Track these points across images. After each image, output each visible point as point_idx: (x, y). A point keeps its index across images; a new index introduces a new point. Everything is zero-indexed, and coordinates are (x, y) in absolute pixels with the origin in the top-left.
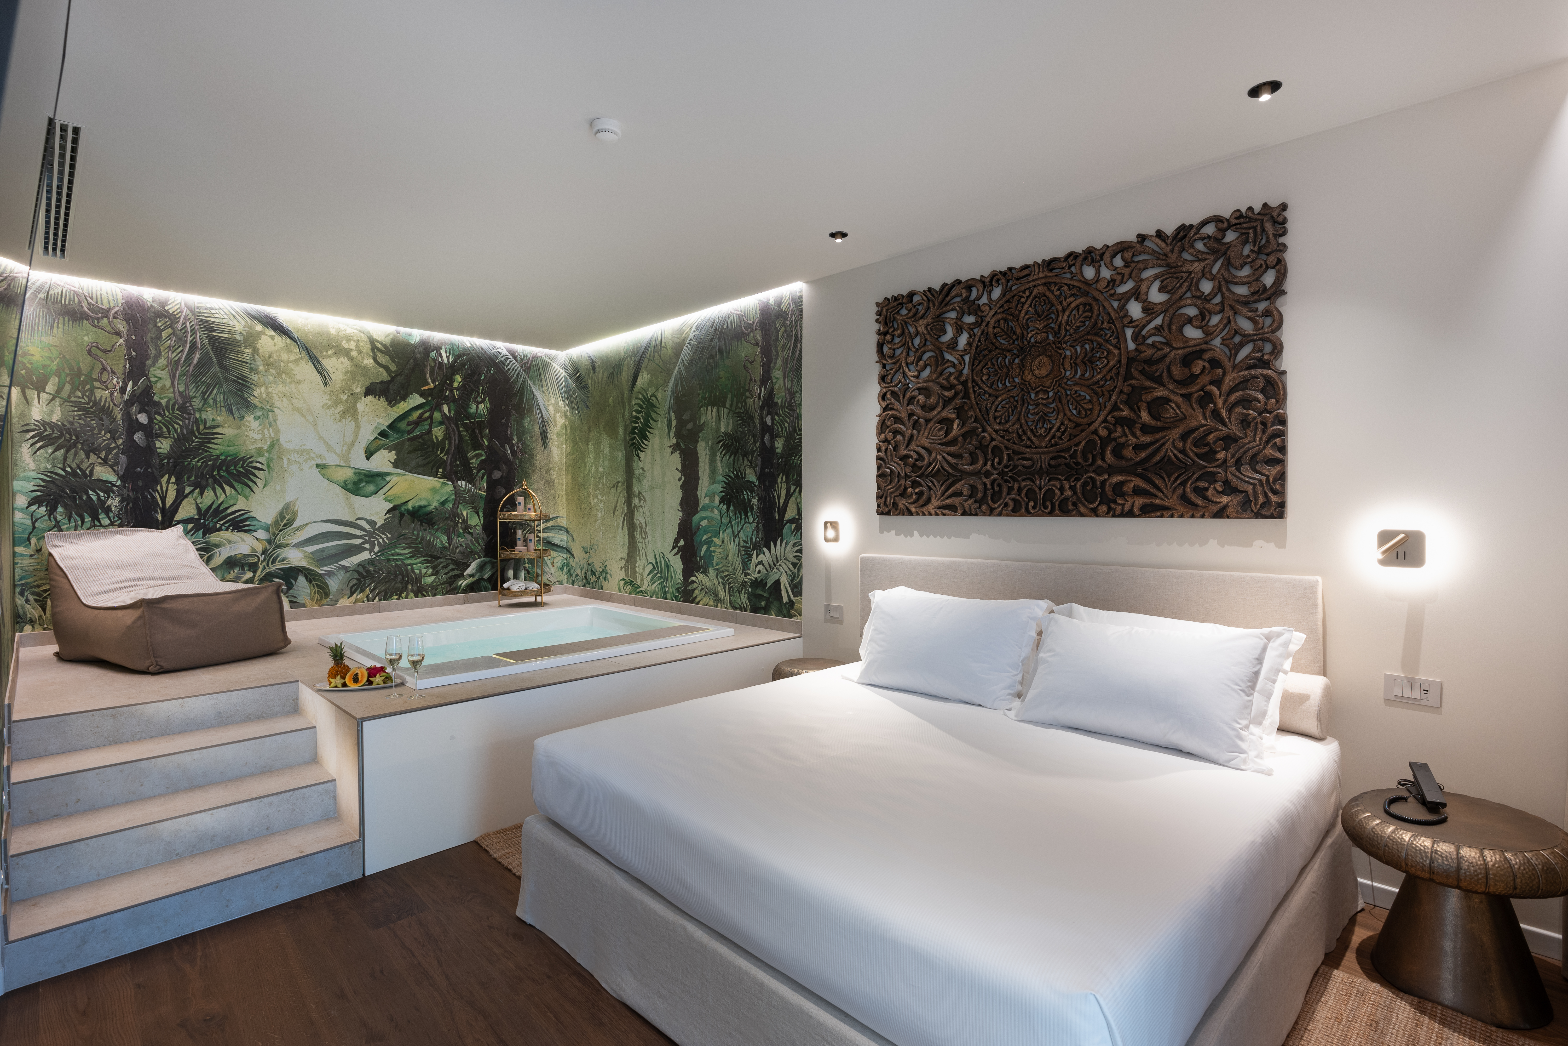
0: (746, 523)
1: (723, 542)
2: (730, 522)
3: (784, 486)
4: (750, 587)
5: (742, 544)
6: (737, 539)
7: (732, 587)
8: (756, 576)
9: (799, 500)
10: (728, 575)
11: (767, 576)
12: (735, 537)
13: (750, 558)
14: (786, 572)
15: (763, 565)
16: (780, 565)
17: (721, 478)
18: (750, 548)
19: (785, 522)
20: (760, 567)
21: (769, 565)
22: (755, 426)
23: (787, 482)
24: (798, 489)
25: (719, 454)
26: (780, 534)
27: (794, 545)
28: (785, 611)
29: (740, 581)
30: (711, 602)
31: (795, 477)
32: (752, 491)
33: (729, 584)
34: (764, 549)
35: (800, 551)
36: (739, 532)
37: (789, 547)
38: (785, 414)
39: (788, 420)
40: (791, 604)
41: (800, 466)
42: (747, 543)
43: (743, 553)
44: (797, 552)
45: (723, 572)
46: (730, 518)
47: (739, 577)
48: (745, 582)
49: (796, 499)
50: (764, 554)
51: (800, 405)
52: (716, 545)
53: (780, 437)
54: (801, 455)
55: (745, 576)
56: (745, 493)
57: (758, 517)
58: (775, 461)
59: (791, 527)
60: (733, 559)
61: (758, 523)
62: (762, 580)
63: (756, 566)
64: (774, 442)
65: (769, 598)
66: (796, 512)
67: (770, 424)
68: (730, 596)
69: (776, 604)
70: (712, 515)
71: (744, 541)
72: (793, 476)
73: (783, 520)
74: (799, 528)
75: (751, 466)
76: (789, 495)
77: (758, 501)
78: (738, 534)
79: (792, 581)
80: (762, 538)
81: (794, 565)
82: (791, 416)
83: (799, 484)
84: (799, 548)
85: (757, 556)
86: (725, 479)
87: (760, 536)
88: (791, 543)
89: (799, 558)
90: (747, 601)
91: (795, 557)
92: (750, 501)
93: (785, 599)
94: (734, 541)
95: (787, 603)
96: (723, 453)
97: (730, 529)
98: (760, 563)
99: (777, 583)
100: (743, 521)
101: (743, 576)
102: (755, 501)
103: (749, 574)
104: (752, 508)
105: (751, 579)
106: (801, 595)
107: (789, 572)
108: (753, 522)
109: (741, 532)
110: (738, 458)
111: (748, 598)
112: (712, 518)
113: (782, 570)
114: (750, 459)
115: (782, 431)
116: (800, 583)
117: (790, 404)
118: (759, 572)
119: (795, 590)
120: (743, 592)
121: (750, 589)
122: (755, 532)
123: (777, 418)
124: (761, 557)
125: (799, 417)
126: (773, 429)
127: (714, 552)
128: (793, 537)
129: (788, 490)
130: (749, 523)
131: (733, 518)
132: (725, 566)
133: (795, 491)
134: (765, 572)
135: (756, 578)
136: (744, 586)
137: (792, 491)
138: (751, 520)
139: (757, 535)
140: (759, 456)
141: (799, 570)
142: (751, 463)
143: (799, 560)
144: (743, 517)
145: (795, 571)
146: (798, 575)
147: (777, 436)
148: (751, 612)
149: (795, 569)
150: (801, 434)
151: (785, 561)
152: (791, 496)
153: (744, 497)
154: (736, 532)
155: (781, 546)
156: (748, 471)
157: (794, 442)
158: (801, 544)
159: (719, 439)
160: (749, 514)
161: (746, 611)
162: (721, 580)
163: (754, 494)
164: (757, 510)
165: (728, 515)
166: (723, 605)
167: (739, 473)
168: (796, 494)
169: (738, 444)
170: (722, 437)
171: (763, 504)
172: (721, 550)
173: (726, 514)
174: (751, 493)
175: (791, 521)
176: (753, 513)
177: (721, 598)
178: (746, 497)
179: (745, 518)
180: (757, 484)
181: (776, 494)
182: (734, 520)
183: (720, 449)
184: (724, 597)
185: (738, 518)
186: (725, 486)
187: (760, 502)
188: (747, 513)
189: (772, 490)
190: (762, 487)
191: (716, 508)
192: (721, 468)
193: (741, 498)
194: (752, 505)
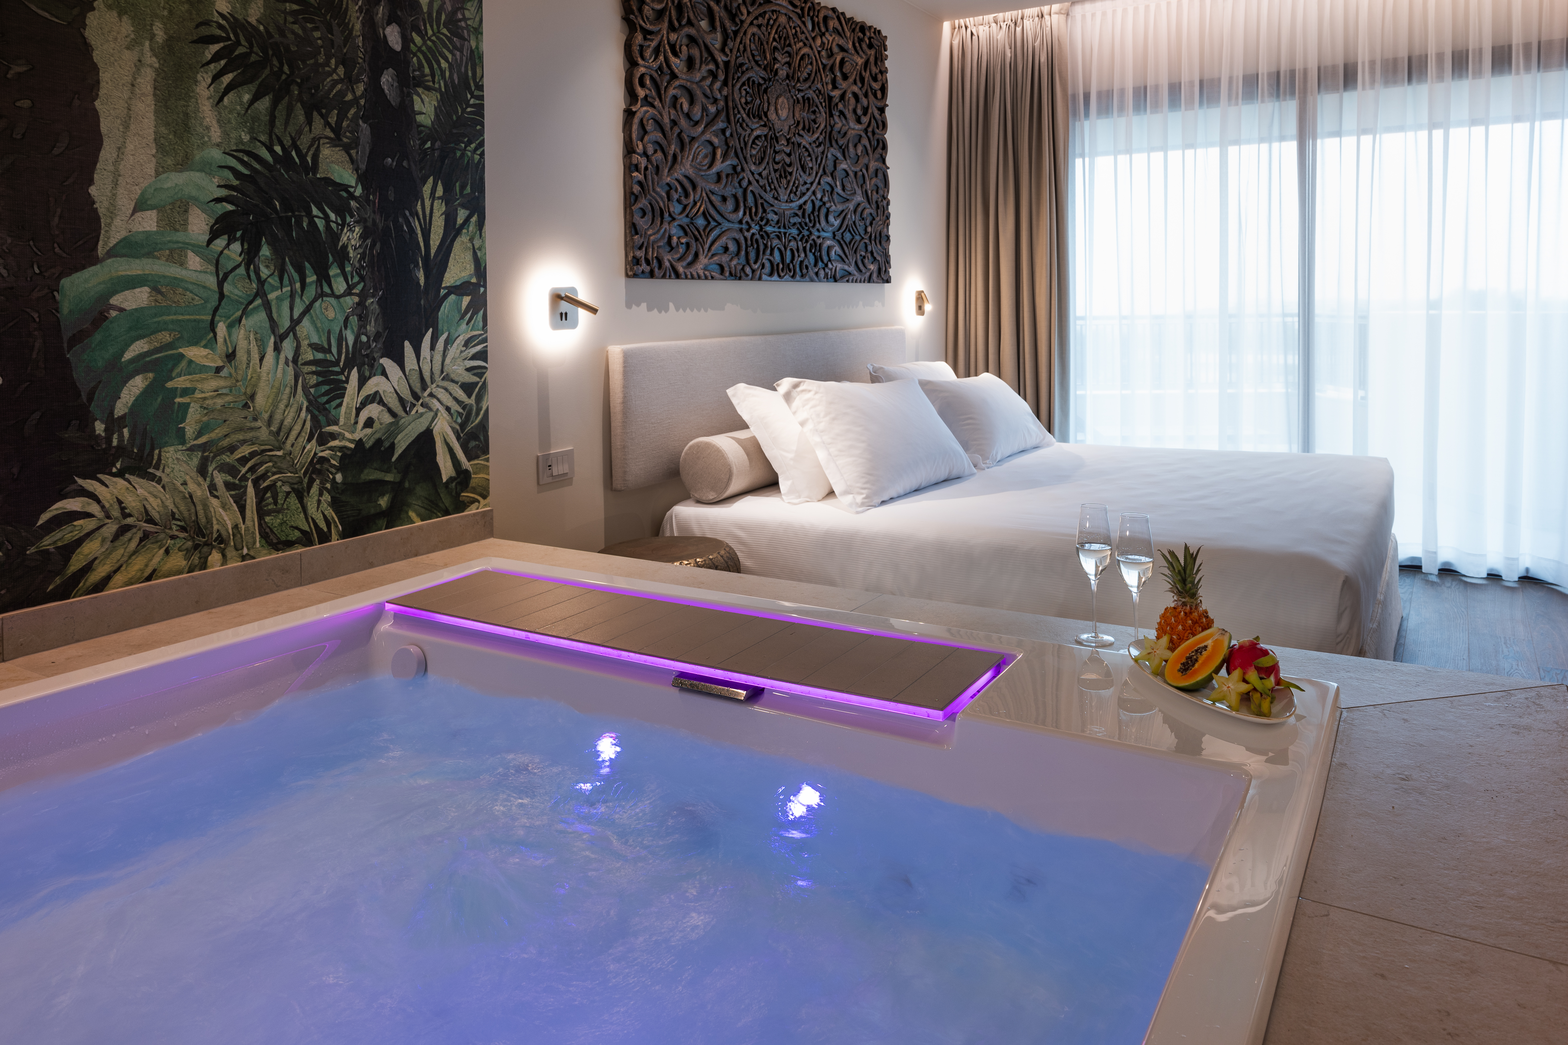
0: (321, 295)
1: (231, 356)
2: (261, 293)
3: (439, 208)
4: (338, 469)
5: (308, 355)
6: (288, 346)
7: (272, 487)
8: (357, 436)
9: (477, 243)
10: (253, 454)
11: (395, 428)
12: (282, 338)
13: (338, 391)
14: (448, 409)
15: (381, 402)
16: (431, 395)
17: (216, 155)
18: (337, 363)
19: (443, 292)
20: (373, 410)
21: (401, 400)
22: (349, 37)
23: (448, 198)
24: (474, 219)
25: (204, 78)
26: (430, 320)
27: (467, 344)
28: (447, 501)
29: (302, 461)
30: (178, 560)
31: (468, 190)
32: (342, 210)
33: (256, 483)
34: (386, 362)
35: (482, 355)
36: (295, 322)
37: (453, 351)
38: (438, 38)
39: (450, 57)
40: (462, 477)
41: (480, 167)
42: (329, 351)
43: (314, 380)
44: (474, 357)
45: (232, 449)
46: (261, 282)
47: (297, 450)
48: (323, 460)
49: (471, 240)
50: (384, 373)
51: (478, 31)
52: (193, 368)
53: (428, 89)
54: (482, 144)
55: (322, 441)
56: (315, 211)
57: (362, 278)
58: (414, 143)
59: (458, 304)
60: (275, 405)
61: (363, 296)
62: (379, 442)
63: (358, 411)
64: (410, 95)
65: (401, 483)
66: (470, 268)
67: (398, 47)
68: (261, 513)
69: (422, 490)
70: (174, 271)
71: (315, 347)
72: (463, 187)
73: (439, 287)
74: (479, 304)
75: (336, 141)
76: (452, 231)
77: (363, 237)
78: (292, 329)
79: (463, 426)
80: (378, 336)
81: (468, 388)
82: (455, 47)
83: (477, 208)
84: (479, 348)
85: (362, 381)
86: (233, 163)
87: (371, 328)
88: (461, 340)
89: (480, 372)
90: (330, 513)
91: (468, 370)
92: (335, 237)
93: (446, 470)
94: (277, 349)
95: (451, 479)
96: (227, 79)
97: (263, 315)
98: (375, 398)
99: (426, 437)
100: (311, 292)
101: (312, 446)
102: (351, 237)
103: (333, 436)
104: (342, 257)
105: (341, 449)
106: (485, 450)
107: (455, 407)
108: (349, 292)
109: (306, 322)
110: (290, 109)
111: (335, 504)
112: (175, 283)
113: (435, 404)
114: (333, 120)
115: (433, 75)
116: (484, 427)
117: (452, 23)
118: (369, 423)
119: (472, 444)
120: (315, 490)
121: (339, 477)
122: (354, 320)
123: (418, 39)
124: (376, 384)
125: (476, 59)
126: (408, 63)
127: (186, 392)
128: (464, 326)
129: (450, 218)
130: (333, 295)
131: (274, 281)
132: (241, 429)
133: (467, 220)
134: (387, 419)
135: (360, 443)
136: (319, 472)
137: (460, 221)
138: (340, 286)
139: (362, 326)
140: (365, 119)
141: (479, 399)
142: (337, 130)
143: (480, 375)
144: (311, 278)
145: (472, 401)
146: (479, 410)
147: (419, 82)
148: (344, 535)
149: (469, 396)
150: (481, 98)
151: (446, 384)
152: (458, 232)
153: (312, 224)
154: (286, 323)
155: (433, 348)
156: (326, 152)
157: (464, 111)
158: (485, 340)
159: (204, 31)
160: (334, 271)
161: (324, 538)
162: (220, 479)
163: (348, 219)
164: (360, 261)
165: (252, 274)
166: (231, 553)
167: (294, 153)
168: (471, 229)
169: (286, 68)
170: (220, 27)
171: (378, 246)
172: (222, 383)
173: (242, 270)
174: (337, 213)
175: (459, 290)
176: (348, 269)
177: (224, 534)
178: (320, 224)
179: (319, 282)
180: (359, 192)
181: (417, 223)
182: (275, 288)
183: (212, 66)
184: (236, 527)
185: (291, 283)
186: (236, 182)
187: (369, 241)
188: (327, 268)
189: (407, 213)
190: (374, 202)
191: (197, 249)
192: (214, 122)
193: (305, 225)
194: (345, 247)
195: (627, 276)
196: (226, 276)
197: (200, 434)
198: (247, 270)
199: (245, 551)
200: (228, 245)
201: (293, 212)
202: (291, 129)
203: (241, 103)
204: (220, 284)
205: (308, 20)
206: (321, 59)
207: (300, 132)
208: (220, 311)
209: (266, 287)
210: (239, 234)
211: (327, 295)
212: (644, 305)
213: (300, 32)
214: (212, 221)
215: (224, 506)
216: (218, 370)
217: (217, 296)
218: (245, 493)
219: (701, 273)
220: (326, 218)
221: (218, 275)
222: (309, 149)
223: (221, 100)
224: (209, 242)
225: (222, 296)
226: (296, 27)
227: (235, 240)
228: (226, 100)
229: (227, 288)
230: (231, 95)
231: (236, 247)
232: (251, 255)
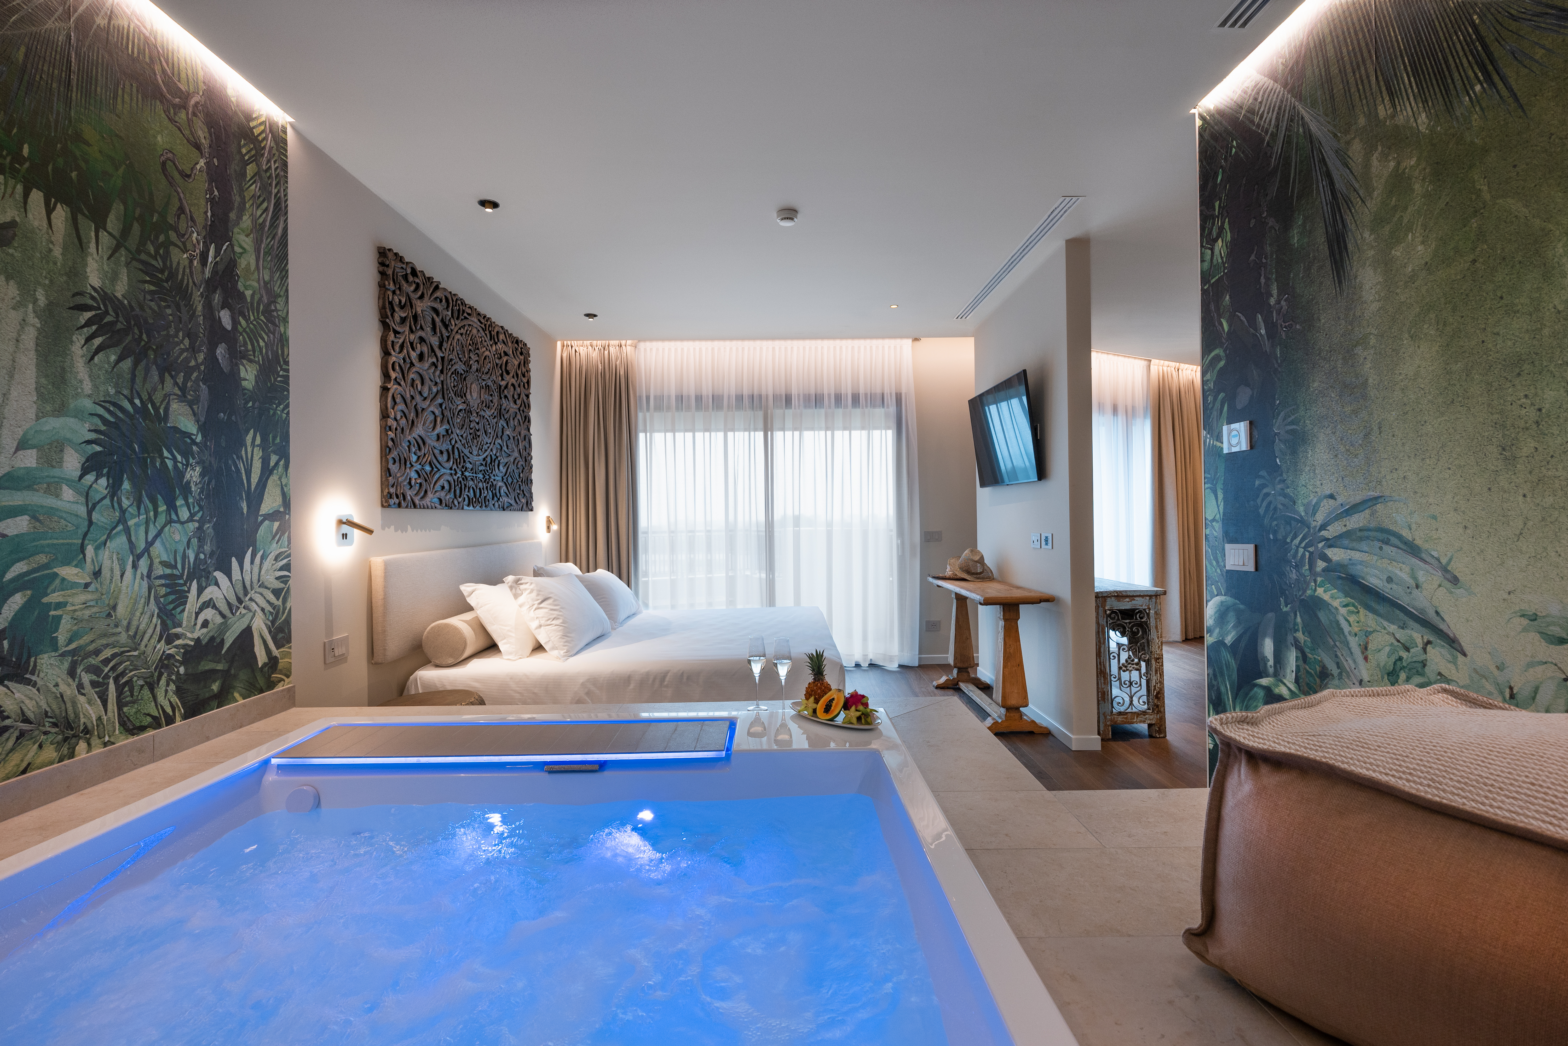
0: (170, 522)
1: (97, 574)
2: (122, 520)
3: (258, 454)
4: (182, 663)
5: (159, 571)
6: (143, 563)
7: (129, 682)
8: (196, 635)
9: (284, 481)
10: (114, 656)
11: (224, 627)
12: (139, 557)
13: (181, 599)
14: (263, 610)
15: (214, 607)
16: (251, 599)
17: (88, 404)
18: (181, 577)
19: (260, 519)
20: (208, 614)
21: (229, 605)
22: (193, 316)
23: (264, 446)
24: (282, 463)
25: (79, 339)
26: (251, 541)
27: (276, 559)
28: (261, 682)
29: (153, 658)
30: (50, 752)
31: (278, 440)
32: (186, 453)
33: (116, 679)
34: (218, 574)
35: (287, 567)
36: (150, 544)
37: (267, 564)
38: (257, 322)
39: (266, 338)
40: (273, 662)
41: (286, 423)
42: (175, 567)
43: (163, 591)
44: (281, 569)
45: (97, 652)
46: (123, 511)
47: (149, 650)
48: (170, 656)
49: (280, 478)
50: (217, 584)
51: (285, 320)
52: (65, 584)
53: (251, 361)
54: (287, 406)
55: (169, 642)
56: (166, 454)
57: (201, 508)
58: (240, 402)
59: (271, 527)
60: (132, 614)
61: (202, 522)
62: (212, 639)
63: (197, 614)
64: (237, 365)
65: (228, 671)
66: (279, 500)
67: (229, 327)
68: (120, 705)
69: (243, 675)
70: (50, 501)
71: (164, 564)
72: (274, 438)
73: (257, 515)
74: (285, 528)
75: (182, 398)
76: (267, 471)
77: (202, 475)
78: (147, 550)
79: (273, 622)
80: (212, 554)
81: (277, 593)
82: (269, 331)
83: (284, 454)
84: (285, 561)
85: (200, 591)
86: (101, 411)
87: (207, 548)
88: (272, 556)
89: (284, 579)
90: (175, 699)
91: (277, 578)
92: (181, 474)
93: (261, 658)
94: (135, 566)
95: (265, 665)
96: (97, 341)
97: (123, 539)
98: (209, 604)
99: (247, 633)
100: (162, 519)
101: (161, 646)
102: (193, 475)
103: (178, 636)
104: (186, 490)
105: (184, 646)
106: (289, 641)
107: (268, 608)
108: (191, 519)
109: (158, 544)
110: (147, 370)
111: (179, 692)
112: (51, 512)
113: (254, 606)
114: (180, 380)
115: (254, 351)
116: (288, 622)
117: (268, 312)
118: (205, 624)
119: (280, 635)
120: (163, 682)
121: (182, 670)
122: (195, 541)
123: (243, 322)
124: (211, 592)
125: (284, 341)
126: (236, 340)
127: (59, 605)
128: (274, 545)
129: (265, 461)
130: (179, 521)
131: (133, 510)
132: (105, 635)
133: (277, 464)
134: (219, 620)
135: (198, 640)
136: (167, 667)
137: (272, 464)
138: (184, 514)
139: (201, 546)
140: (205, 381)
141: (285, 601)
142: (183, 389)
143: (285, 582)
144: (162, 508)
145: (280, 603)
146: (284, 609)
147: (244, 356)
148: (185, 717)
149: (278, 600)
150: (287, 371)
151: (261, 590)
152: (271, 472)
153: (163, 463)
154: (142, 545)
155: (252, 562)
156: (175, 406)
157: (275, 379)
158: (289, 556)
159: (79, 300)
160: (180, 502)
161: (170, 720)
162: (86, 678)
163: (191, 460)
164: (199, 494)
165: (116, 505)
166: (95, 741)
167: (149, 406)
168: (280, 470)
169: (144, 336)
170: (93, 298)
171: (213, 482)
172: (89, 597)
173: (107, 501)
174: (182, 456)
175: (273, 516)
176: (191, 500)
177: (89, 726)
178: (170, 463)
179: (168, 511)
180: (199, 439)
181: (242, 465)
182: (133, 516)
183: (85, 330)
184: (99, 719)
185: (147, 512)
186: (103, 428)
187: (206, 478)
188: (175, 499)
189: (235, 457)
190: (210, 448)
191: (70, 483)
192: (86, 377)
193: (158, 464)
194: (188, 483)
195: (383, 506)
196: (94, 506)
197: (70, 641)
198: (112, 501)
199: (107, 738)
200: (96, 480)
201: (149, 454)
202: (148, 386)
203: (109, 363)
204: (90, 513)
205: (162, 299)
206: (172, 332)
207: (155, 389)
208: (89, 535)
209: (127, 515)
210: (105, 471)
211: (175, 522)
212: (392, 527)
213: (156, 308)
214: (84, 460)
215: (90, 702)
216: (87, 585)
217: (86, 523)
218: (107, 689)
219: (429, 504)
220: (174, 459)
221: (87, 506)
222: (162, 403)
223: (92, 358)
224: (81, 477)
225: (91, 523)
226: (152, 304)
227: (102, 476)
228: (96, 358)
229: (95, 516)
230: (101, 355)
231: (103, 482)
232: (114, 489)
